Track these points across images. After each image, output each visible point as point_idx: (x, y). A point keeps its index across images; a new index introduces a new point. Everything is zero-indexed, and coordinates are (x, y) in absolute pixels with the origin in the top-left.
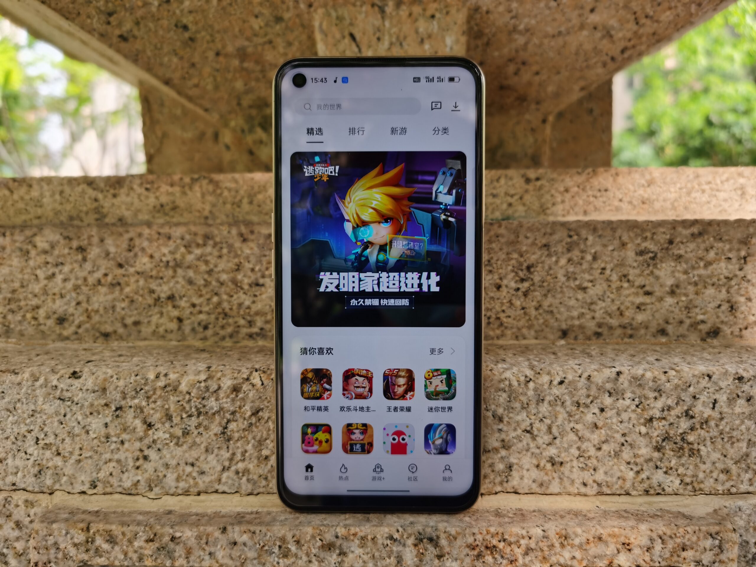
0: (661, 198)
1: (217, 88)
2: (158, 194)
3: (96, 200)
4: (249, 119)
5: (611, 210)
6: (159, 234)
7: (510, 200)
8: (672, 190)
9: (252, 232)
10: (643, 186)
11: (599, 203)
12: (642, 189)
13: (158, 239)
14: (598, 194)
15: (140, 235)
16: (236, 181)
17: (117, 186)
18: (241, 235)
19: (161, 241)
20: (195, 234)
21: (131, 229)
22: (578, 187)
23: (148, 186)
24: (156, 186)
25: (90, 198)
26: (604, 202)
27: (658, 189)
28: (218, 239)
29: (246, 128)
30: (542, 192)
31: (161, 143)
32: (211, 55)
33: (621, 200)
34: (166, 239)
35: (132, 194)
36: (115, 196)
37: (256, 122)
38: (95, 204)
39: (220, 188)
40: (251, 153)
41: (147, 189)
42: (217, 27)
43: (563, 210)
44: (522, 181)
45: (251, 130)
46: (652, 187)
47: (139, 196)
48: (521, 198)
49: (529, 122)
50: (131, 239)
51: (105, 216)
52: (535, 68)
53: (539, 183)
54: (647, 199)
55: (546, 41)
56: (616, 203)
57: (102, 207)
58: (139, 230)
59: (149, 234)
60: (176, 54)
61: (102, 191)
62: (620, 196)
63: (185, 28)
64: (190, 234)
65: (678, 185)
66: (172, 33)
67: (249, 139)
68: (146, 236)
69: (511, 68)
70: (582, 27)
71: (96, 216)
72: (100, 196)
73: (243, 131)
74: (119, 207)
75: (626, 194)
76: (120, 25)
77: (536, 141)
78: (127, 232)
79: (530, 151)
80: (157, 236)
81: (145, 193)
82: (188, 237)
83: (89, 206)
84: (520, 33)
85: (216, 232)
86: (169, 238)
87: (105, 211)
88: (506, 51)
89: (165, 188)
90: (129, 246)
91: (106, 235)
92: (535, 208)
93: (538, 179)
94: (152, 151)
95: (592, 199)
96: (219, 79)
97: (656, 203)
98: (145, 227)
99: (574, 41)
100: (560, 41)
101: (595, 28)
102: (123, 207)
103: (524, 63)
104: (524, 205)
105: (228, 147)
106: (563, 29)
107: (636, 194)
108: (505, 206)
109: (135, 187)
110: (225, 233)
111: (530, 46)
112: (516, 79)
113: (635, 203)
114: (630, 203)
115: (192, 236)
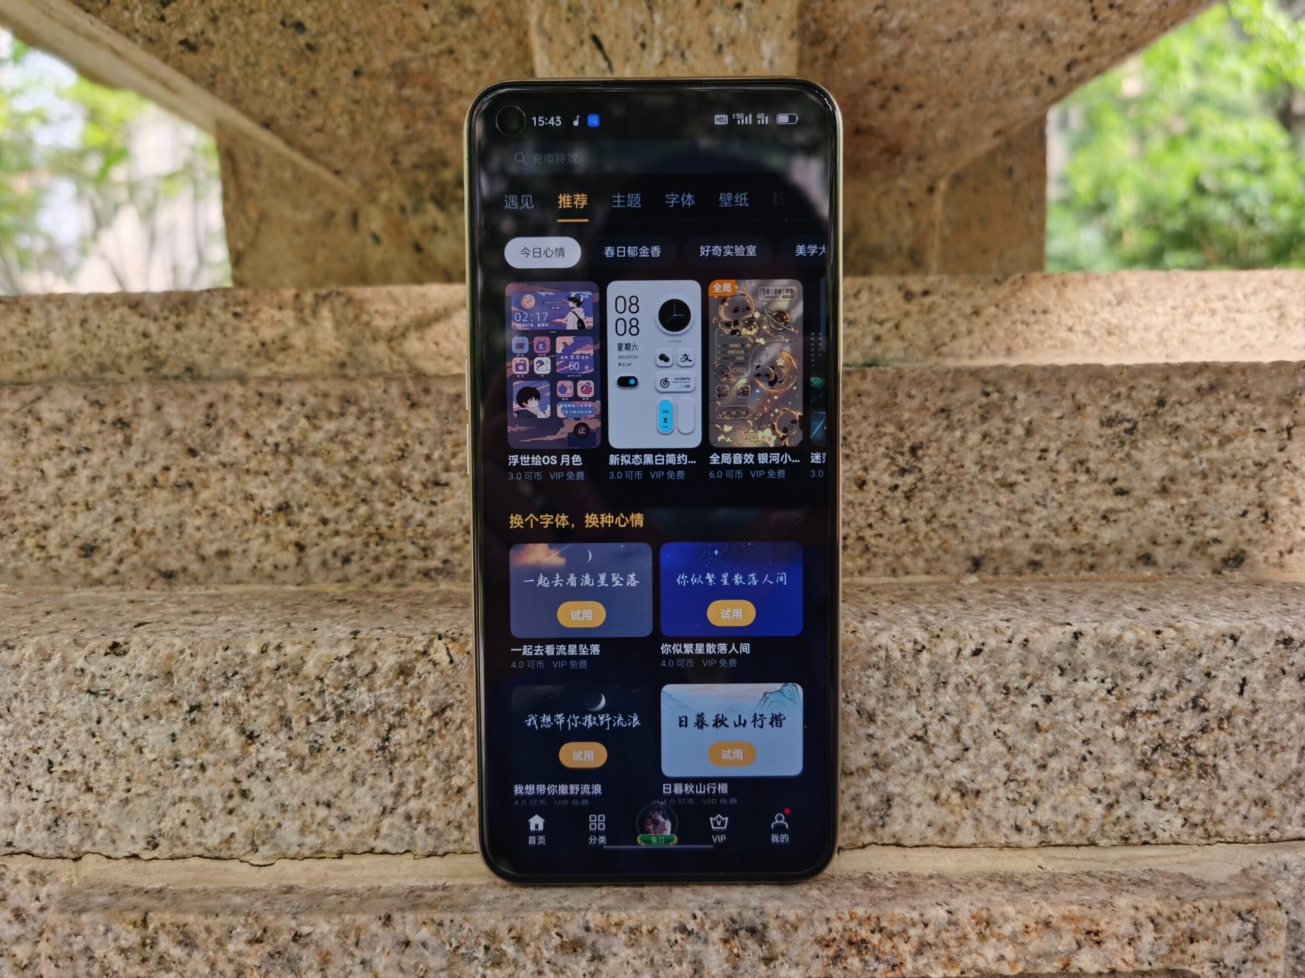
0: (1140, 325)
1: (355, 133)
2: (255, 323)
3: (145, 335)
4: (415, 188)
5: (1055, 347)
6: (261, 395)
7: (877, 329)
8: (1160, 310)
9: (427, 391)
10: (1110, 304)
11: (1032, 334)
12: (1108, 309)
13: (259, 405)
14: (1032, 319)
15: (226, 398)
16: (396, 301)
17: (183, 310)
18: (408, 396)
19: (264, 409)
20: (326, 395)
21: (209, 386)
22: (997, 306)
23: (238, 309)
24: (251, 309)
25: (134, 331)
26: (1042, 333)
27: (1135, 308)
28: (366, 404)
29: (408, 203)
30: (934, 315)
31: (257, 231)
32: (345, 75)
33: (1070, 329)
34: (272, 405)
35: (209, 324)
36: (178, 327)
37: (426, 194)
38: (145, 343)
39: (368, 313)
40: (418, 248)
41: (236, 315)
42: (355, 26)
43: (971, 347)
44: (899, 296)
45: (418, 209)
46: (1124, 304)
47: (222, 328)
48: (897, 326)
49: (905, 191)
50: (211, 406)
51: (162, 363)
52: (916, 97)
53: (927, 300)
54: (1117, 327)
55: (936, 49)
56: (1063, 334)
57: (157, 347)
58: (224, 388)
59: (244, 396)
60: (283, 74)
61: (156, 319)
62: (1070, 323)
63: (300, 27)
64: (316, 395)
65: (1170, 303)
66: (276, 36)
67: (414, 224)
68: (237, 399)
69: (875, 97)
70: (999, 24)
71: (146, 363)
72: (153, 328)
73: (403, 209)
74: (187, 348)
75: (1080, 318)
76: (182, 22)
77: (917, 225)
78: (204, 392)
79: (907, 243)
80: (257, 399)
81: (234, 322)
82: (312, 400)
83: (133, 345)
84: (892, 35)
85: (362, 391)
86: (279, 402)
87: (161, 353)
88: (865, 66)
89: (268, 312)
90: (208, 416)
91: (165, 399)
92: (921, 343)
93: (926, 293)
94: (241, 245)
95: (1020, 327)
96: (359, 118)
97: (1131, 332)
98: (234, 383)
99: (983, 49)
100: (961, 48)
101: (1022, 27)
102: (195, 347)
103: (897, 88)
104: (902, 338)
105: (376, 239)
106: (965, 28)
107: (1097, 319)
108: (869, 341)
109: (215, 310)
110: (379, 392)
111: (908, 59)
112: (883, 116)
113: (1095, 333)
114: (1087, 333)
115: (320, 399)
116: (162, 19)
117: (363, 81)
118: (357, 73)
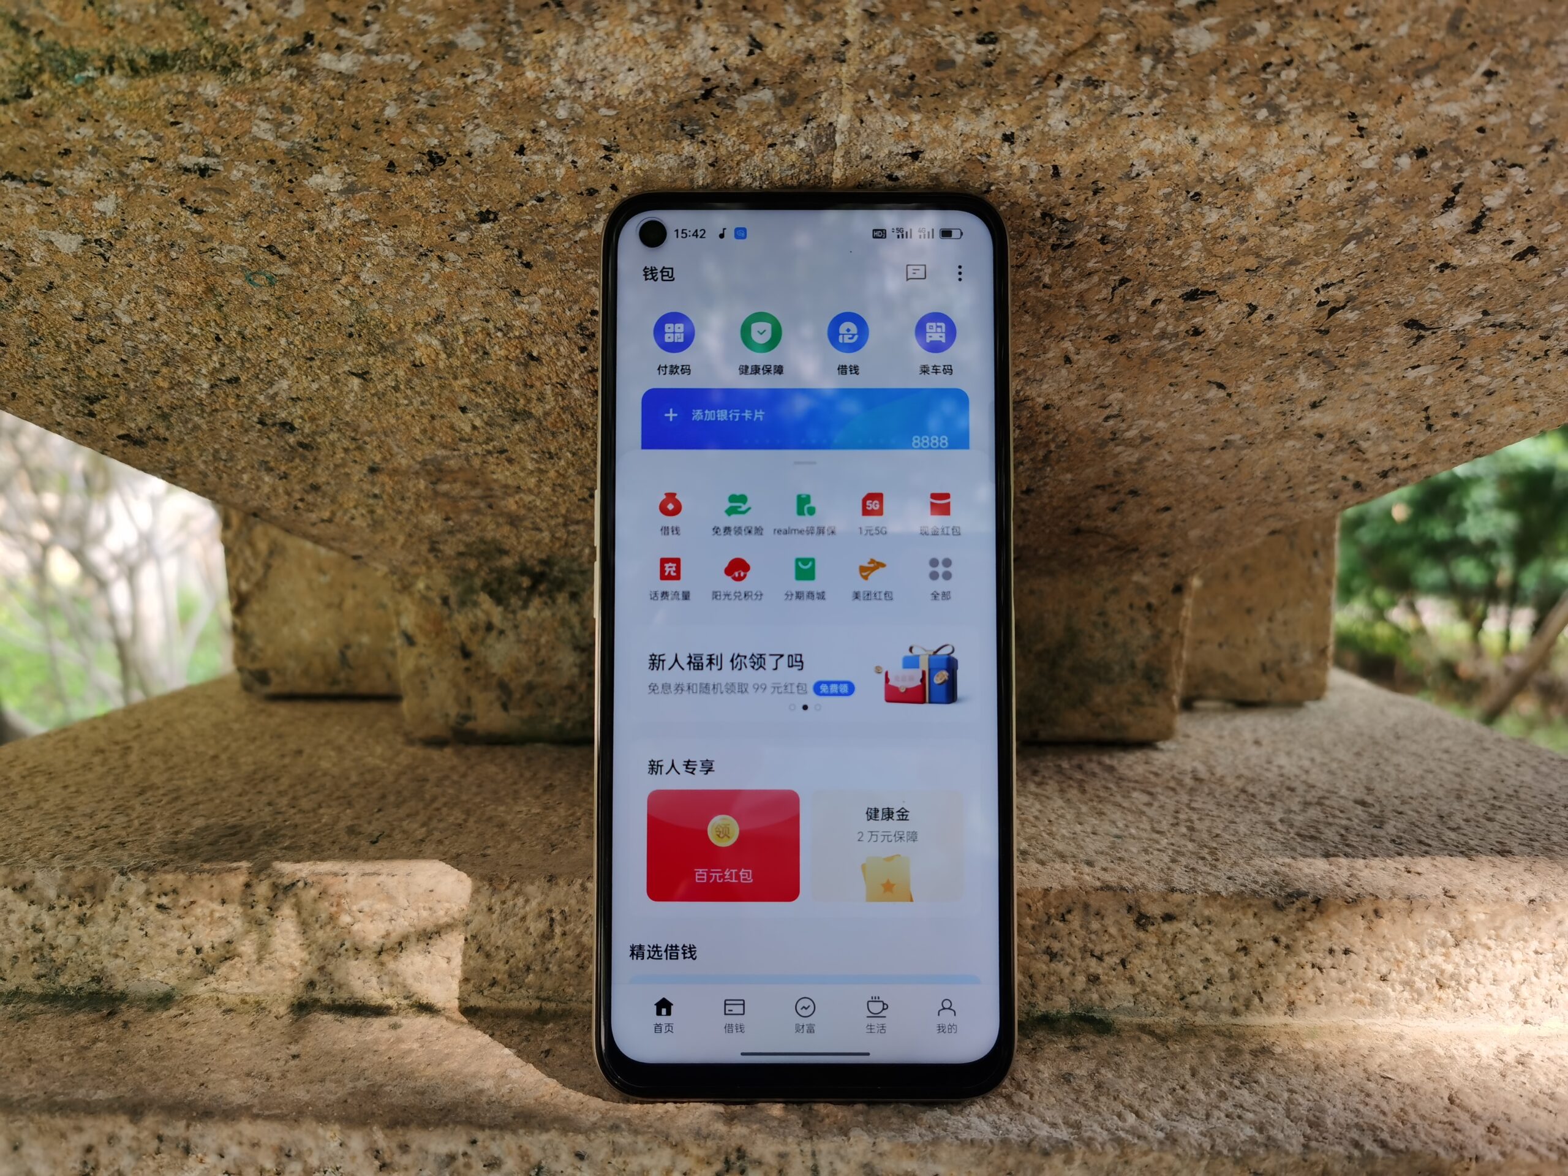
0: (1486, 976)
1: (377, 525)
3: (37, 929)
4: (461, 576)
5: (1361, 1002)
6: (160, 1138)
7: (1094, 966)
8: (1517, 956)
10: (1444, 944)
11: (1327, 983)
12: (1440, 950)
13: (158, 1152)
14: (1328, 962)
15: (112, 1140)
17: (88, 897)
18: (377, 1154)
19: (165, 1158)
20: (255, 1145)
22: (1276, 940)
23: (164, 900)
24: (183, 901)
25: (21, 923)
26: (1342, 982)
27: (1480, 951)
28: (314, 1161)
29: (453, 593)
30: (1181, 949)
32: (358, 472)
33: (1383, 979)
34: (178, 1153)
35: (124, 917)
36: (82, 921)
37: (478, 582)
38: (36, 940)
39: (349, 912)
41: (160, 907)
43: (1233, 998)
44: (1128, 921)
45: (466, 601)
46: (1466, 945)
47: (143, 923)
48: (1123, 962)
50: (89, 1149)
51: (59, 970)
52: (1160, 502)
53: (1168, 928)
54: (1452, 977)
55: (1192, 458)
56: (1372, 985)
57: (52, 948)
58: (108, 1125)
59: (136, 1138)
60: (270, 470)
61: (51, 908)
62: (1384, 970)
63: (287, 427)
64: (240, 1144)
65: (1534, 945)
66: (253, 434)
67: (461, 621)
68: (126, 1142)
69: (1103, 501)
70: (1286, 433)
71: (36, 968)
72: (47, 920)
73: (445, 601)
74: (95, 950)
75: (1398, 962)
77: (1157, 635)
79: (1141, 659)
80: (155, 1144)
81: (160, 916)
82: (234, 1151)
83: (19, 943)
84: (1130, 444)
85: (309, 1142)
86: (187, 1151)
87: (59, 956)
88: (1090, 473)
89: (206, 907)
90: (85, 1163)
92: (1160, 989)
93: (1168, 918)
94: (244, 587)
95: (1309, 972)
96: (380, 511)
97: (1473, 985)
98: (123, 1120)
99: (1259, 460)
100: (1229, 457)
101: (1320, 436)
102: (105, 949)
103: (1134, 493)
104: (1132, 980)
105: (410, 641)
106: (1236, 437)
107: (1424, 964)
108: (1081, 981)
109: (132, 900)
110: (334, 1145)
111: (1150, 465)
112: (1114, 517)
113: (1420, 984)
114: (1408, 984)
115: (246, 1149)
116: (92, 414)
117: (383, 478)
118: (373, 470)
